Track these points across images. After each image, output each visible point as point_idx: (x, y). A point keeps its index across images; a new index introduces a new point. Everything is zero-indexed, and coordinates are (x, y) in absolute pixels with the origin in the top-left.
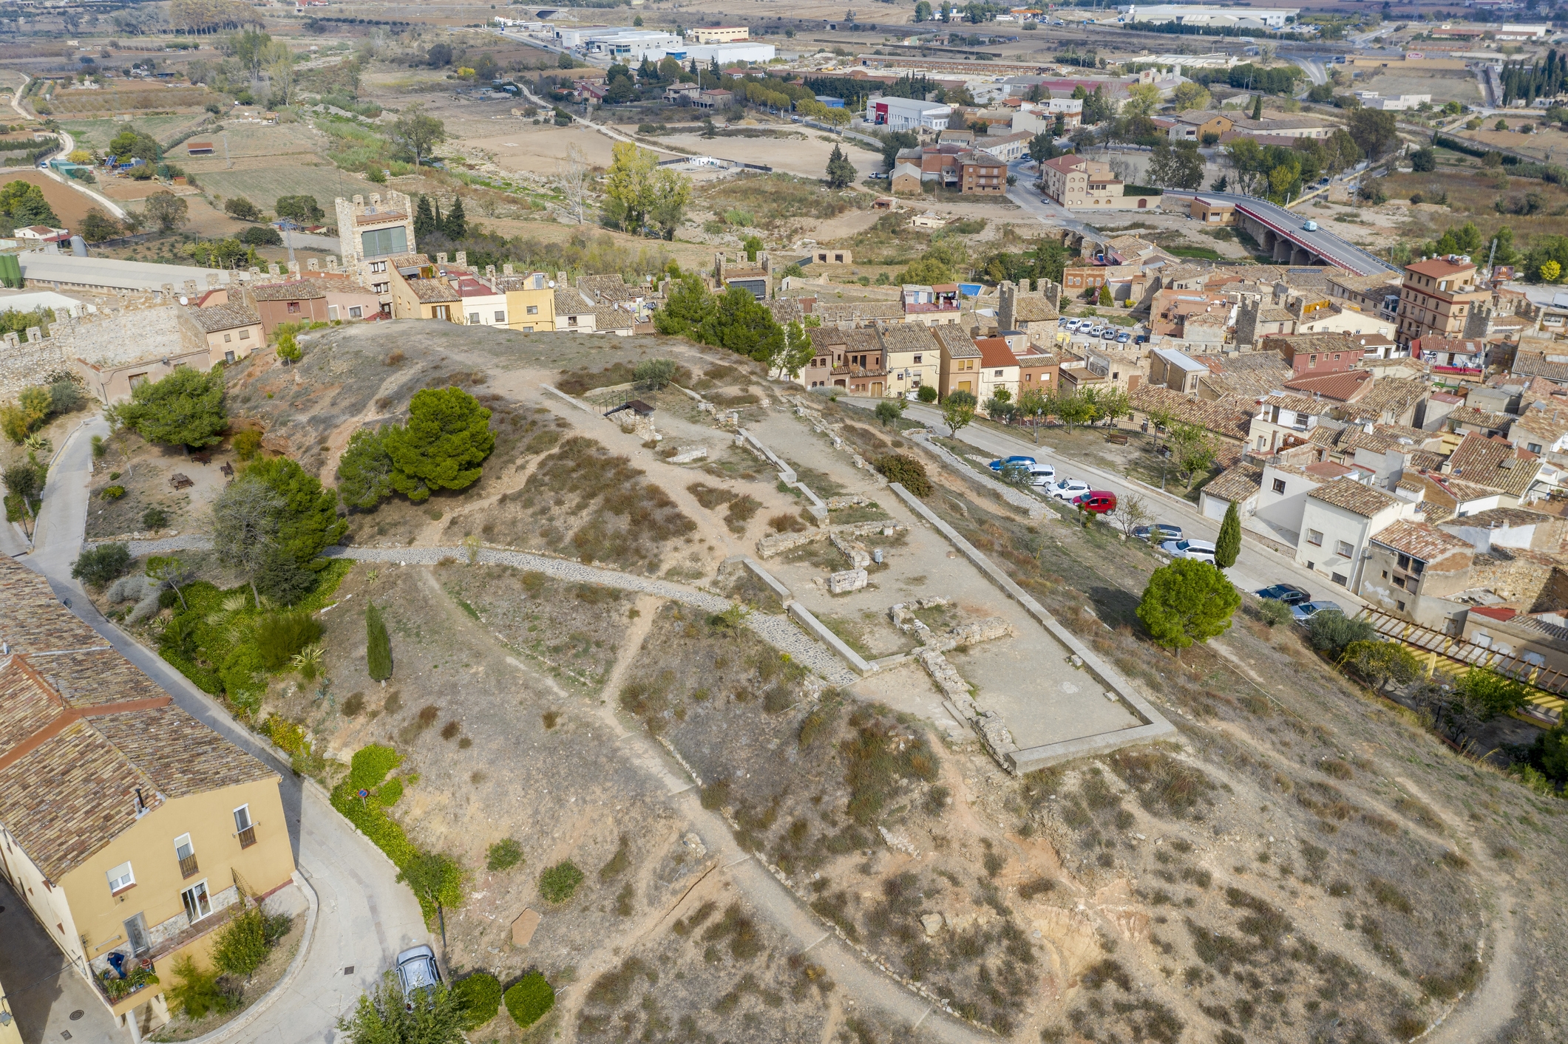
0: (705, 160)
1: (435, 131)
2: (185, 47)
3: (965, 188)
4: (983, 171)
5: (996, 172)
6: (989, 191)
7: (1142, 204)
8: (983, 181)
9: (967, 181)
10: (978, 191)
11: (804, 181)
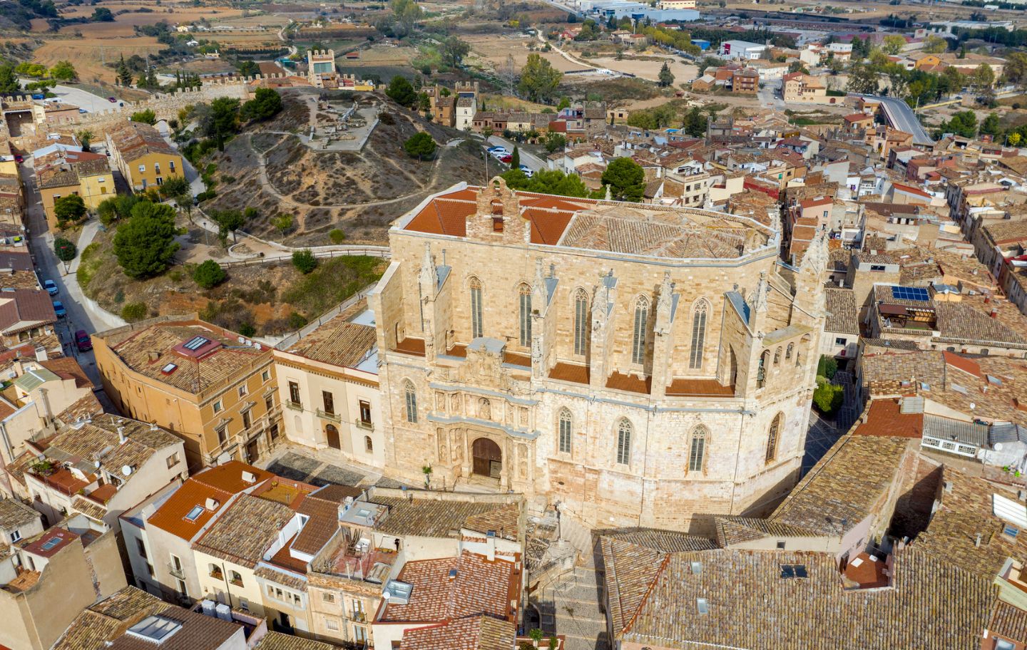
0: (605, 70)
1: (463, 50)
2: (377, 8)
3: (734, 89)
4: (745, 80)
5: (752, 80)
6: (748, 91)
7: (833, 101)
8: (744, 85)
9: (735, 85)
10: (742, 91)
11: (647, 83)
